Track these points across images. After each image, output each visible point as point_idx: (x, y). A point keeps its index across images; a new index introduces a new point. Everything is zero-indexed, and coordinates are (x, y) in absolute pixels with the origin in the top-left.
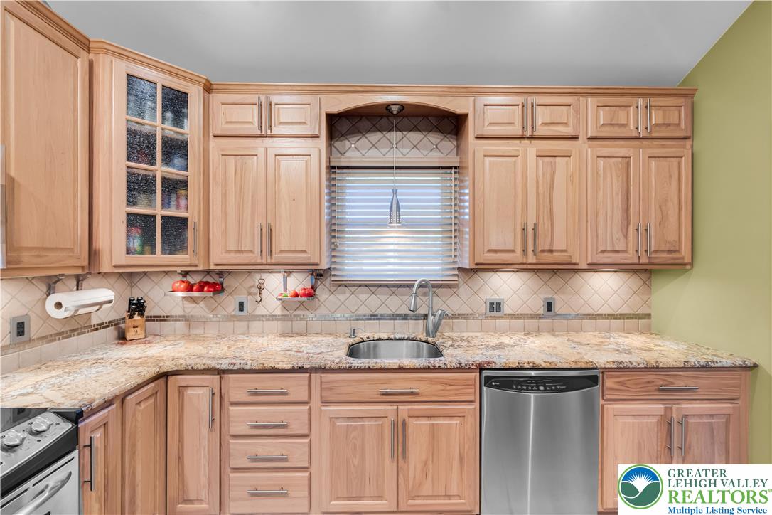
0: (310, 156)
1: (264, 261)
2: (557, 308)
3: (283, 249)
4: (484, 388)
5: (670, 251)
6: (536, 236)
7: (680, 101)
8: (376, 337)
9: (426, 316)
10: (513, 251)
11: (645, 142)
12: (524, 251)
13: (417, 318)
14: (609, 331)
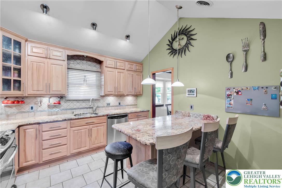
0: (62, 65)
1: (47, 94)
2: (121, 104)
3: (54, 90)
4: (108, 119)
5: (139, 92)
6: (117, 89)
7: (141, 65)
8: (79, 113)
9: (93, 107)
10: (113, 92)
11: (136, 72)
12: (115, 92)
13: (90, 108)
14: (130, 108)
